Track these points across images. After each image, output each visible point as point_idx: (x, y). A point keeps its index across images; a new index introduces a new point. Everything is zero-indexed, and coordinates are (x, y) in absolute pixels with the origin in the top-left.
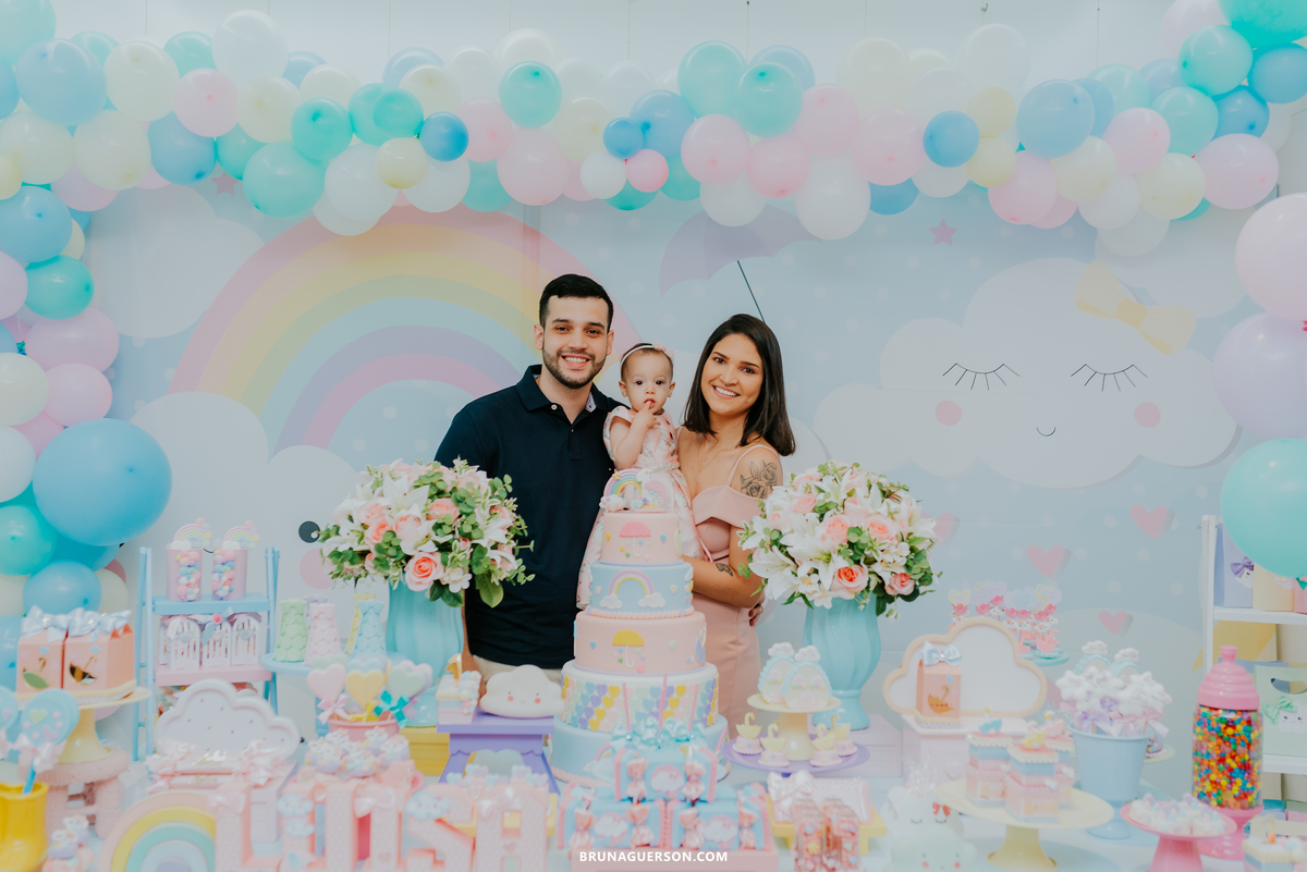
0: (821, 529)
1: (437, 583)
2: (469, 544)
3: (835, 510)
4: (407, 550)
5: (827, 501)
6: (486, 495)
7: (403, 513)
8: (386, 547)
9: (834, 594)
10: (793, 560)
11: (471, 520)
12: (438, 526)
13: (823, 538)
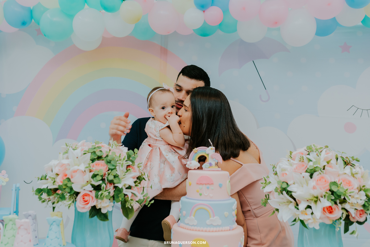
0: (312, 182)
1: (94, 208)
2: (113, 186)
3: (320, 171)
4: (76, 189)
5: (315, 166)
6: (124, 159)
7: (76, 168)
8: (64, 187)
9: (321, 221)
10: (295, 199)
11: (114, 172)
12: (94, 176)
13: (314, 188)
